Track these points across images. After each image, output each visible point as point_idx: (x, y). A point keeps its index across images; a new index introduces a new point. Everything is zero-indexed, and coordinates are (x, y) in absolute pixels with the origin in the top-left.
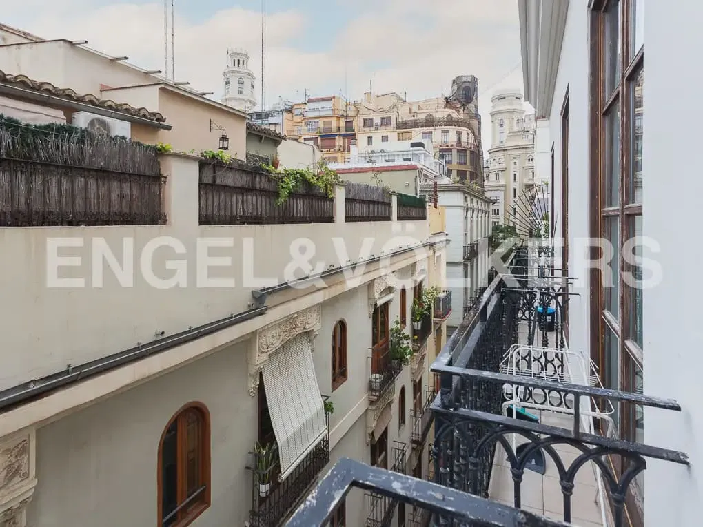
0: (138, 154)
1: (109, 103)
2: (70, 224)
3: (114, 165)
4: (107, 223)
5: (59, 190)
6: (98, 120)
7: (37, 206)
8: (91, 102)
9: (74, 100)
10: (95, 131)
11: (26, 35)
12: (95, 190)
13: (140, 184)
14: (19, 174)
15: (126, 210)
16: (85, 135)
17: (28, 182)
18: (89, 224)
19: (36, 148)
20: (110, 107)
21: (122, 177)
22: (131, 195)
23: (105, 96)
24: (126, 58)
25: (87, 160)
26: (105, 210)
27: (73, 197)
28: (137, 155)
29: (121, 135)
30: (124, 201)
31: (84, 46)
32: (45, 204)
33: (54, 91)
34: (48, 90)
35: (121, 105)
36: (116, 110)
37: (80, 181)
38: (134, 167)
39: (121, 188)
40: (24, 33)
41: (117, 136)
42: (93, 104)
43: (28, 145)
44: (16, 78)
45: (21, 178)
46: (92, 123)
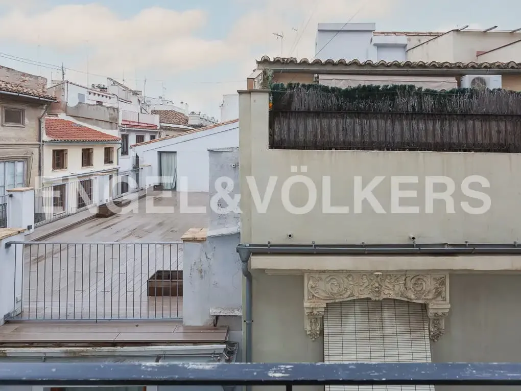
0: (511, 99)
1: (485, 64)
2: (465, 151)
3: (492, 109)
4: (489, 151)
5: (458, 130)
6: (478, 78)
7: (446, 140)
8: (473, 67)
9: (463, 68)
10: (476, 87)
11: (430, 34)
12: (480, 128)
13: (513, 122)
14: (437, 121)
15: (502, 142)
16: (473, 93)
17: (442, 125)
18: (476, 151)
19: (446, 105)
20: (486, 67)
21: (499, 117)
22: (506, 131)
23: (482, 60)
24: (496, 27)
25: (474, 109)
26: (487, 141)
27: (466, 133)
28: (510, 101)
29: (497, 88)
30: (501, 135)
31: (466, 29)
32: (451, 138)
33: (450, 66)
34: (447, 66)
35: (494, 63)
36: (490, 68)
37: (471, 122)
38: (508, 109)
39: (498, 126)
40: (429, 33)
41: (494, 89)
42: (475, 68)
43: (441, 104)
44: (430, 64)
45: (438, 123)
46: (473, 82)
